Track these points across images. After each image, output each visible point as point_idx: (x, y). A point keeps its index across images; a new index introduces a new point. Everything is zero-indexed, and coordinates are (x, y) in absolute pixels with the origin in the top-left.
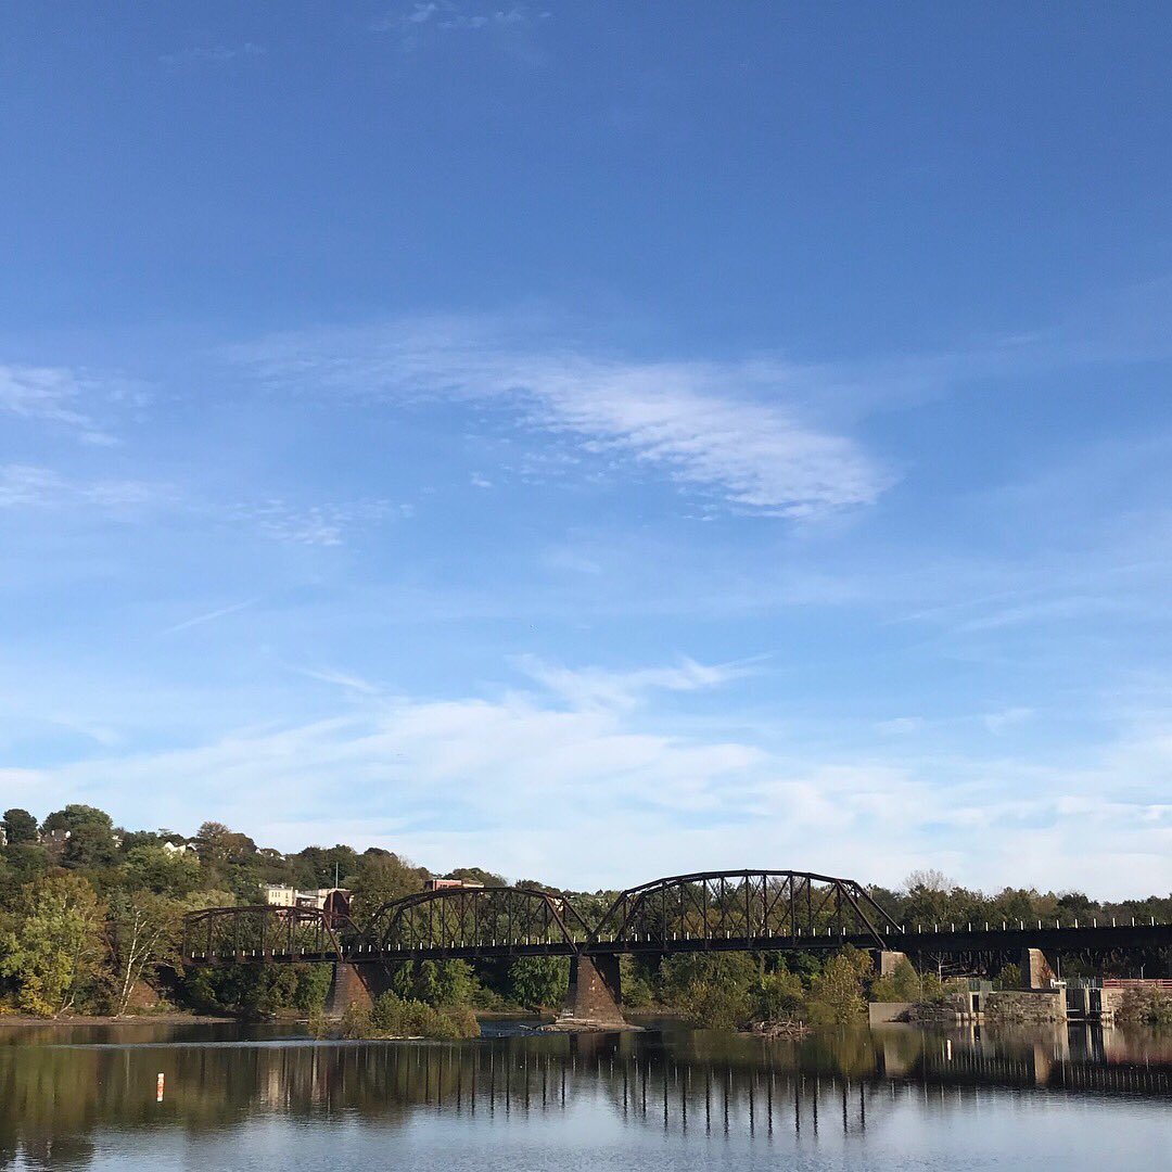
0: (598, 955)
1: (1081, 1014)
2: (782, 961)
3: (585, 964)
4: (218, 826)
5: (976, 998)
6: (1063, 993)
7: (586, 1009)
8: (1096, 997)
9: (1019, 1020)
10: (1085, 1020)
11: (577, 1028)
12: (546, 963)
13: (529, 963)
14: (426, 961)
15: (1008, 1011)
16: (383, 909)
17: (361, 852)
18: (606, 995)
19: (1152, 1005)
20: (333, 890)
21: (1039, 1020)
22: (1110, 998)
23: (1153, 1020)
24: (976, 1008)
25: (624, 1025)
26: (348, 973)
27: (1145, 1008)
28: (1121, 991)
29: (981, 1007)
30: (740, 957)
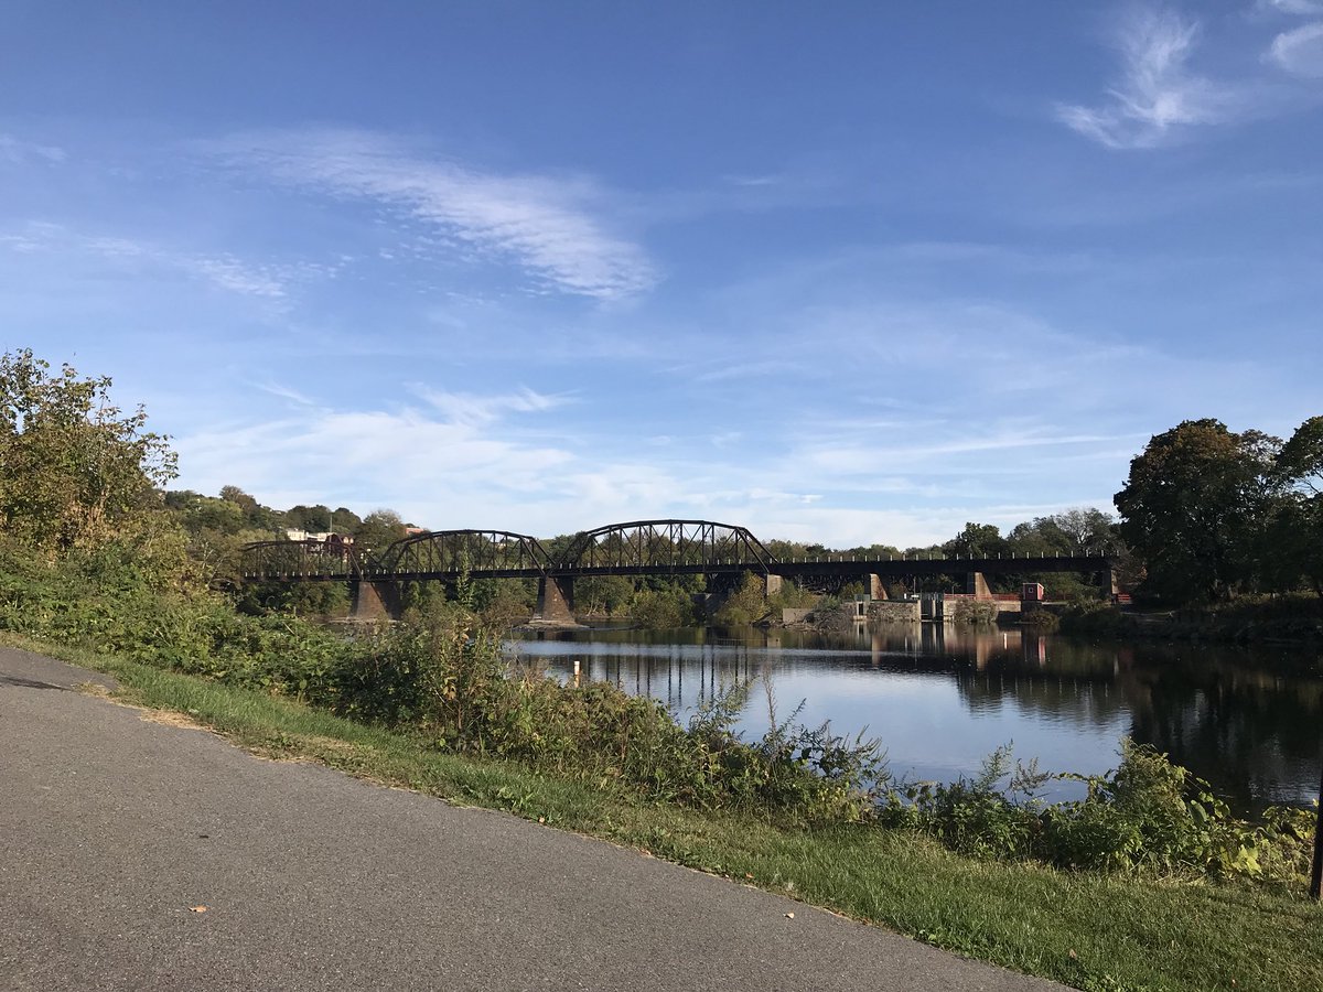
0: (558, 577)
1: (930, 617)
2: (645, 584)
3: (550, 583)
4: (234, 489)
5: (861, 606)
6: (919, 602)
7: (550, 614)
8: (940, 606)
9: (891, 620)
10: (933, 621)
11: (546, 627)
12: (495, 584)
13: (483, 584)
14: (412, 582)
15: (884, 615)
16: (394, 544)
17: (333, 511)
18: (563, 605)
19: (974, 611)
20: (330, 534)
21: (904, 621)
22: (949, 606)
23: (974, 621)
24: (861, 613)
25: (576, 626)
26: (368, 588)
27: (969, 613)
28: (955, 602)
29: (865, 612)
30: (622, 580)
